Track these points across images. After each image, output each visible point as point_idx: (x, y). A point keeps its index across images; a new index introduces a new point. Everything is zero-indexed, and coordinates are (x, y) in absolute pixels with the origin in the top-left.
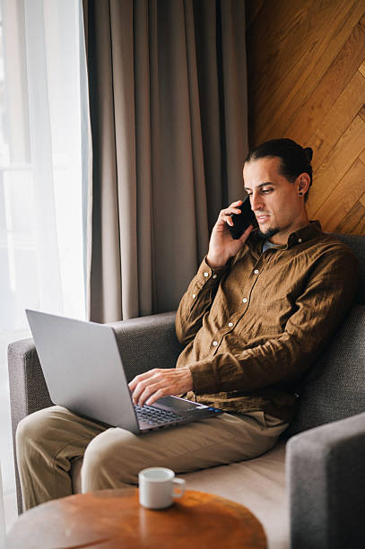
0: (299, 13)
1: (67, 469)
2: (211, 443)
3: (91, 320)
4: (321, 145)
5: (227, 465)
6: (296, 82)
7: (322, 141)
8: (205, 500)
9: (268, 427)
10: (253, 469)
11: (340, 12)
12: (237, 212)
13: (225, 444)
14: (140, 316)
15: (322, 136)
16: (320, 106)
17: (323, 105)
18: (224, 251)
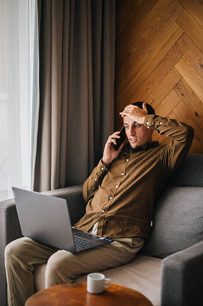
0: (143, 34)
1: (32, 270)
2: (108, 257)
3: (34, 190)
4: (153, 102)
5: (114, 268)
6: (141, 69)
7: (153, 100)
8: (119, 289)
9: (134, 248)
10: (128, 270)
11: (166, 37)
12: (118, 137)
13: (114, 257)
14: (59, 188)
15: (153, 98)
16: (153, 83)
17: (155, 82)
18: (111, 157)
